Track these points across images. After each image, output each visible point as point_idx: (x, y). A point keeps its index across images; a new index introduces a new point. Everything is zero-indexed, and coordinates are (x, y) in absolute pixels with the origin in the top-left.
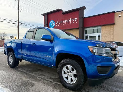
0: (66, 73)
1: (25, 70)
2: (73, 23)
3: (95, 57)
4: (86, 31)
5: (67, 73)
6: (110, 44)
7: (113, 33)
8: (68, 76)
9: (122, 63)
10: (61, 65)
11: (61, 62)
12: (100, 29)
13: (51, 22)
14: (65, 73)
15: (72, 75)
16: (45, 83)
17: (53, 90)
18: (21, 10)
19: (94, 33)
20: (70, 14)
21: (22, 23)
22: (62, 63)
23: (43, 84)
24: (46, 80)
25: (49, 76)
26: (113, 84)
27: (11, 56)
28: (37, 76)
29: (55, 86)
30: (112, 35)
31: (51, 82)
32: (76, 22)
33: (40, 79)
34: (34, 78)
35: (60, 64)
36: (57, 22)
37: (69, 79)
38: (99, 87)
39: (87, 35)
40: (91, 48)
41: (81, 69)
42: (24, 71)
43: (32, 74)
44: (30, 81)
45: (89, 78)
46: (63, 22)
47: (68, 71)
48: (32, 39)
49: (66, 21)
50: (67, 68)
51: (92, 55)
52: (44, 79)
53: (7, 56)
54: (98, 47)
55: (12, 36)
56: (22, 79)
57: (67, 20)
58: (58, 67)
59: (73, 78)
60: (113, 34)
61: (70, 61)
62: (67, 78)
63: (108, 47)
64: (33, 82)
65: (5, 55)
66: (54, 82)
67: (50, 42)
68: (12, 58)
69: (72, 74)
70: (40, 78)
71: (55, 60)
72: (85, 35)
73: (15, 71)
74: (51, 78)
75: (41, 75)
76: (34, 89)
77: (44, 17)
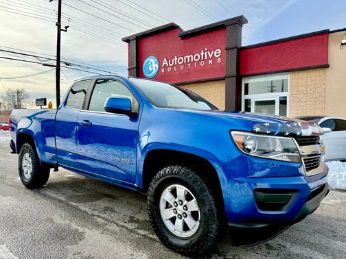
0: (171, 207)
1: (63, 194)
2: (211, 62)
3: (248, 162)
4: (247, 86)
5: (174, 207)
6: (295, 124)
7: (325, 92)
8: (177, 216)
9: (343, 179)
10: (158, 183)
11: (157, 176)
12: (287, 80)
13: (149, 61)
14: (168, 206)
15: (186, 212)
16: (114, 233)
17: (132, 255)
18: (66, 27)
19: (272, 91)
20: (202, 36)
21: (68, 65)
22: (160, 177)
23: (108, 236)
24: (118, 225)
25: (129, 213)
26: (307, 239)
27: (27, 155)
28: (96, 213)
29: (139, 244)
30: (321, 99)
31: (132, 231)
32: (219, 60)
33: (101, 221)
34: (87, 218)
35: (153, 180)
36: (165, 60)
37: (179, 222)
38: (264, 249)
39: (247, 97)
40: (238, 136)
41: (210, 196)
42: (62, 198)
43: (83, 207)
44: (74, 226)
45: (232, 222)
46: (181, 60)
47: (176, 202)
48: (83, 109)
49: (189, 57)
50: (174, 192)
51: (241, 156)
52: (112, 222)
53: (17, 156)
54: (258, 133)
55: (42, 99)
56: (51, 221)
57: (192, 56)
58: (150, 189)
59: (190, 221)
60: (323, 95)
61: (181, 173)
62: (173, 220)
63: (287, 134)
64: (80, 231)
65: (12, 153)
66: (139, 231)
67: (128, 118)
68: (30, 160)
69: (187, 210)
70: (103, 219)
71: (141, 170)
72: (244, 97)
73: (38, 199)
74: (132, 220)
75: (106, 209)
76: (79, 251)
77: (129, 46)
